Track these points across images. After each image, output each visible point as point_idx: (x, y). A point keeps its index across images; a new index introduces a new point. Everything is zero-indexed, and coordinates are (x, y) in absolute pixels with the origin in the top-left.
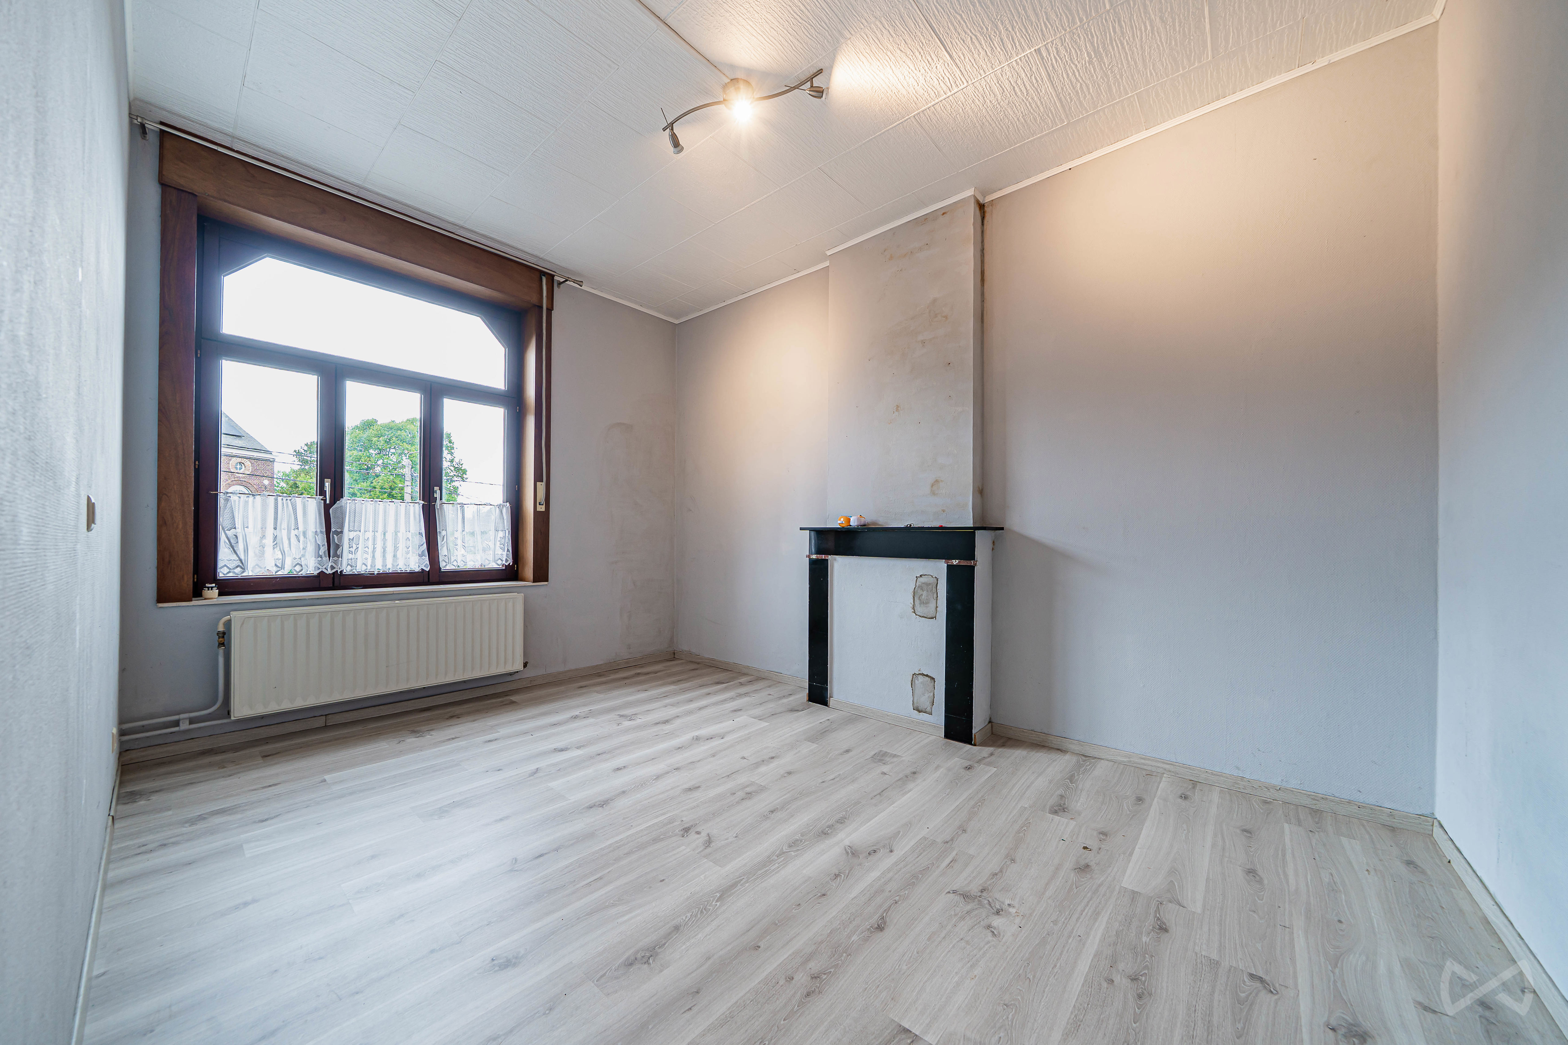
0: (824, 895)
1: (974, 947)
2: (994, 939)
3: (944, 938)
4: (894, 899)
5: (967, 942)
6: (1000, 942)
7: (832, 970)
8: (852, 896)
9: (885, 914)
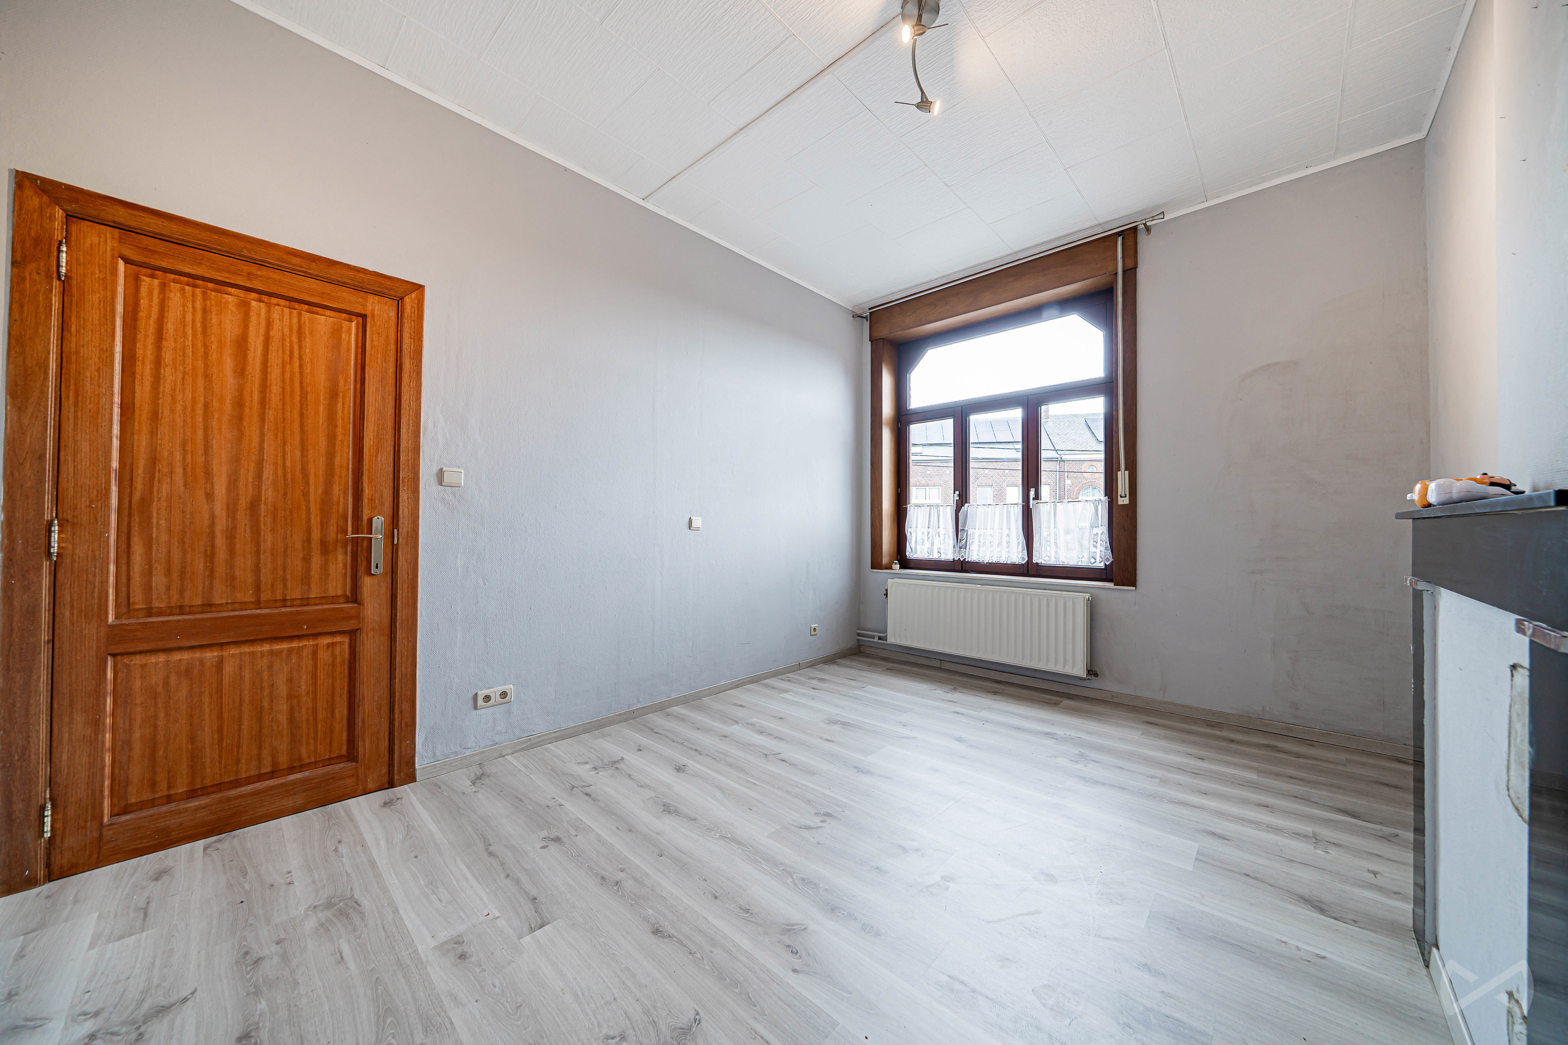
0: (716, 898)
1: (599, 1008)
2: (602, 1034)
3: (624, 983)
4: (697, 952)
5: (608, 1003)
6: (595, 1040)
7: (620, 893)
8: (710, 918)
9: (675, 939)
